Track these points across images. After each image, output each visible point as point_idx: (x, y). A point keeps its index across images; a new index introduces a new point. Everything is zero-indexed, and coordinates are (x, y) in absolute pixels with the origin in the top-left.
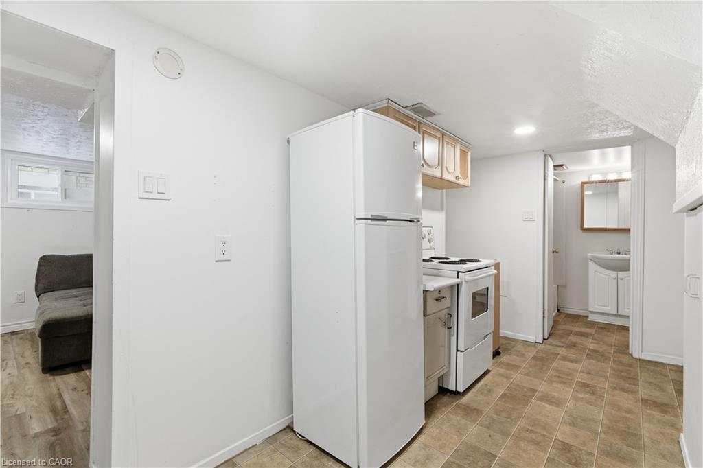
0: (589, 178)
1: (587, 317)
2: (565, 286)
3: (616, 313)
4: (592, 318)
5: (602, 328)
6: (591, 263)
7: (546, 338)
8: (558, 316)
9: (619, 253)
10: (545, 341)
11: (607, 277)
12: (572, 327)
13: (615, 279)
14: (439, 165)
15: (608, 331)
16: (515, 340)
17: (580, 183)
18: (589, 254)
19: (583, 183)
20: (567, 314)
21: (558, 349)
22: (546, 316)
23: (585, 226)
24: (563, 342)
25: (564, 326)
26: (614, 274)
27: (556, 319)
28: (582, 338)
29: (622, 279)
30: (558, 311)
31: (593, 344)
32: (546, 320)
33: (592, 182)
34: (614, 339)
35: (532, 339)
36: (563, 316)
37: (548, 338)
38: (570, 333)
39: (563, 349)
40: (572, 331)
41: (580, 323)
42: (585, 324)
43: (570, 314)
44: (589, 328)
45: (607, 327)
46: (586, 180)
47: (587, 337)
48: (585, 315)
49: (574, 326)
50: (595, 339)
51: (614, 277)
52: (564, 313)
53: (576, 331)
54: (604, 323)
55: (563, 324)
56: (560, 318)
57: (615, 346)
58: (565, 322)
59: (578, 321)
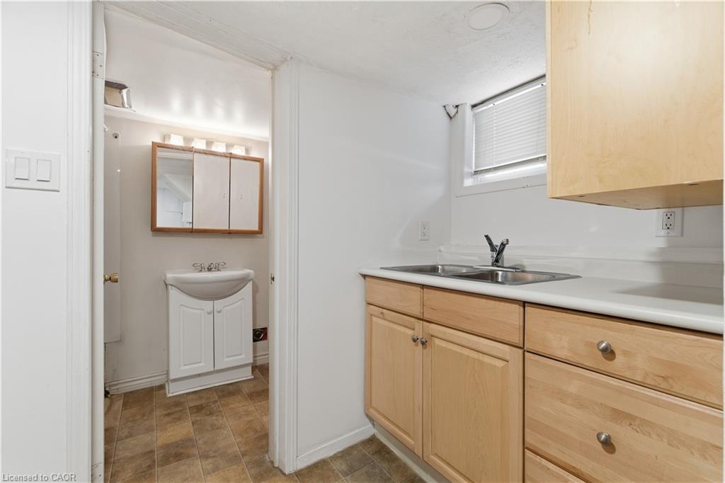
1: (163, 387)
2: (120, 341)
3: (212, 369)
4: (173, 390)
5: (199, 409)
6: (173, 292)
8: (110, 408)
9: (210, 270)
11: (199, 312)
12: (147, 438)
13: (209, 313)
15: (211, 414)
18: (170, 276)
23: (159, 224)
25: (131, 442)
26: (208, 305)
29: (219, 312)
30: (107, 394)
34: (228, 431)
38: (149, 464)
40: (152, 452)
41: (158, 413)
42: (166, 412)
43: (131, 392)
44: (179, 419)
45: (203, 401)
46: (158, 140)
47: (188, 457)
48: (157, 384)
49: (149, 430)
50: (205, 456)
51: (209, 310)
52: (119, 395)
53: (162, 447)
54: (195, 392)
55: (126, 437)
56: (115, 418)
57: (244, 455)
58: (130, 424)
59: (153, 410)
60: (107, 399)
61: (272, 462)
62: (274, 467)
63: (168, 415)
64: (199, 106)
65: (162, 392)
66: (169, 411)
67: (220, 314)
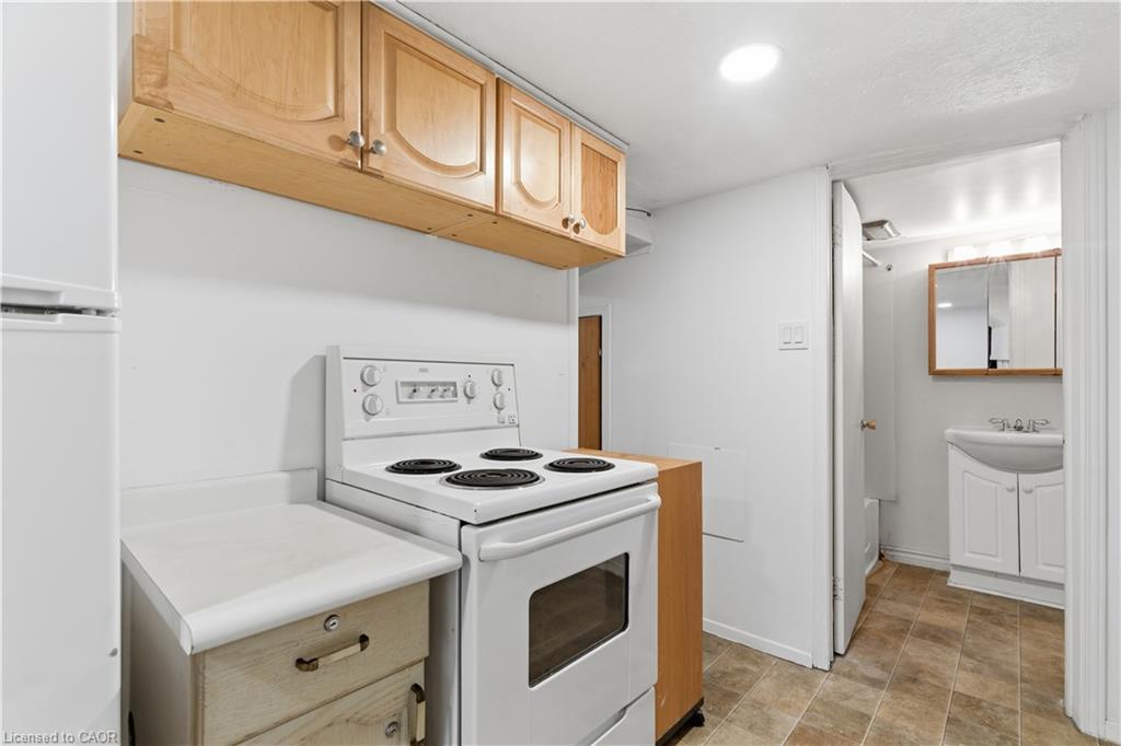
0: (946, 256)
1: (946, 574)
2: (895, 502)
3: (1016, 573)
4: (956, 580)
5: (983, 612)
6: (954, 454)
7: (841, 650)
8: (880, 570)
9: (1019, 429)
10: (838, 659)
11: (994, 485)
12: (910, 609)
13: (1011, 490)
14: (482, 169)
15: (1000, 624)
16: (759, 658)
17: (927, 267)
18: (950, 431)
19: (933, 268)
20: (901, 565)
21: (870, 693)
22: (841, 594)
23: (939, 366)
24: (883, 667)
25: (892, 605)
26: (1009, 479)
27: (873, 580)
28: (937, 648)
29: (1030, 492)
30: (881, 556)
31: (962, 674)
32: (841, 605)
33: (953, 266)
34: (1015, 650)
35: (804, 657)
36: (890, 571)
37: (846, 652)
38: (902, 629)
39: (884, 694)
40: (910, 622)
41: (929, 595)
42: (939, 598)
43: (908, 566)
44: (953, 610)
45: (995, 608)
46: (938, 260)
47: (948, 645)
48: (941, 568)
49: (916, 604)
50: (968, 654)
51: (1010, 487)
52: (894, 563)
53: (921, 623)
54: (989, 595)
55: (889, 599)
56: (884, 580)
57: (1023, 680)
58: (896, 591)
59: (925, 589)
60: (881, 562)
61: (1064, 709)
62: (1065, 715)
63: (942, 601)
64: (996, 201)
65: (944, 578)
66: (944, 599)
67: (1029, 495)
